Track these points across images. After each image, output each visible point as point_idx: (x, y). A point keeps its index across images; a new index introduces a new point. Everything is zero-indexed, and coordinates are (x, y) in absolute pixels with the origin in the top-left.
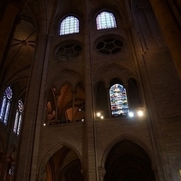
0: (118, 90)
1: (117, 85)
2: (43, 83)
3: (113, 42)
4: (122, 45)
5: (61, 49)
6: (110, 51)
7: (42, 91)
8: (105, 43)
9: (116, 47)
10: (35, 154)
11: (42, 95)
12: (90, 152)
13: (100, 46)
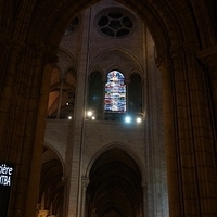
0: (116, 79)
1: (116, 72)
3: (120, 19)
4: (131, 26)
6: (115, 31)
8: (110, 19)
9: (123, 27)
12: (75, 157)
13: (102, 21)
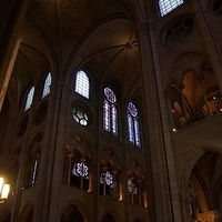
2: (159, 80)
5: (169, 33)
7: (160, 90)
10: (171, 168)
11: (161, 95)
